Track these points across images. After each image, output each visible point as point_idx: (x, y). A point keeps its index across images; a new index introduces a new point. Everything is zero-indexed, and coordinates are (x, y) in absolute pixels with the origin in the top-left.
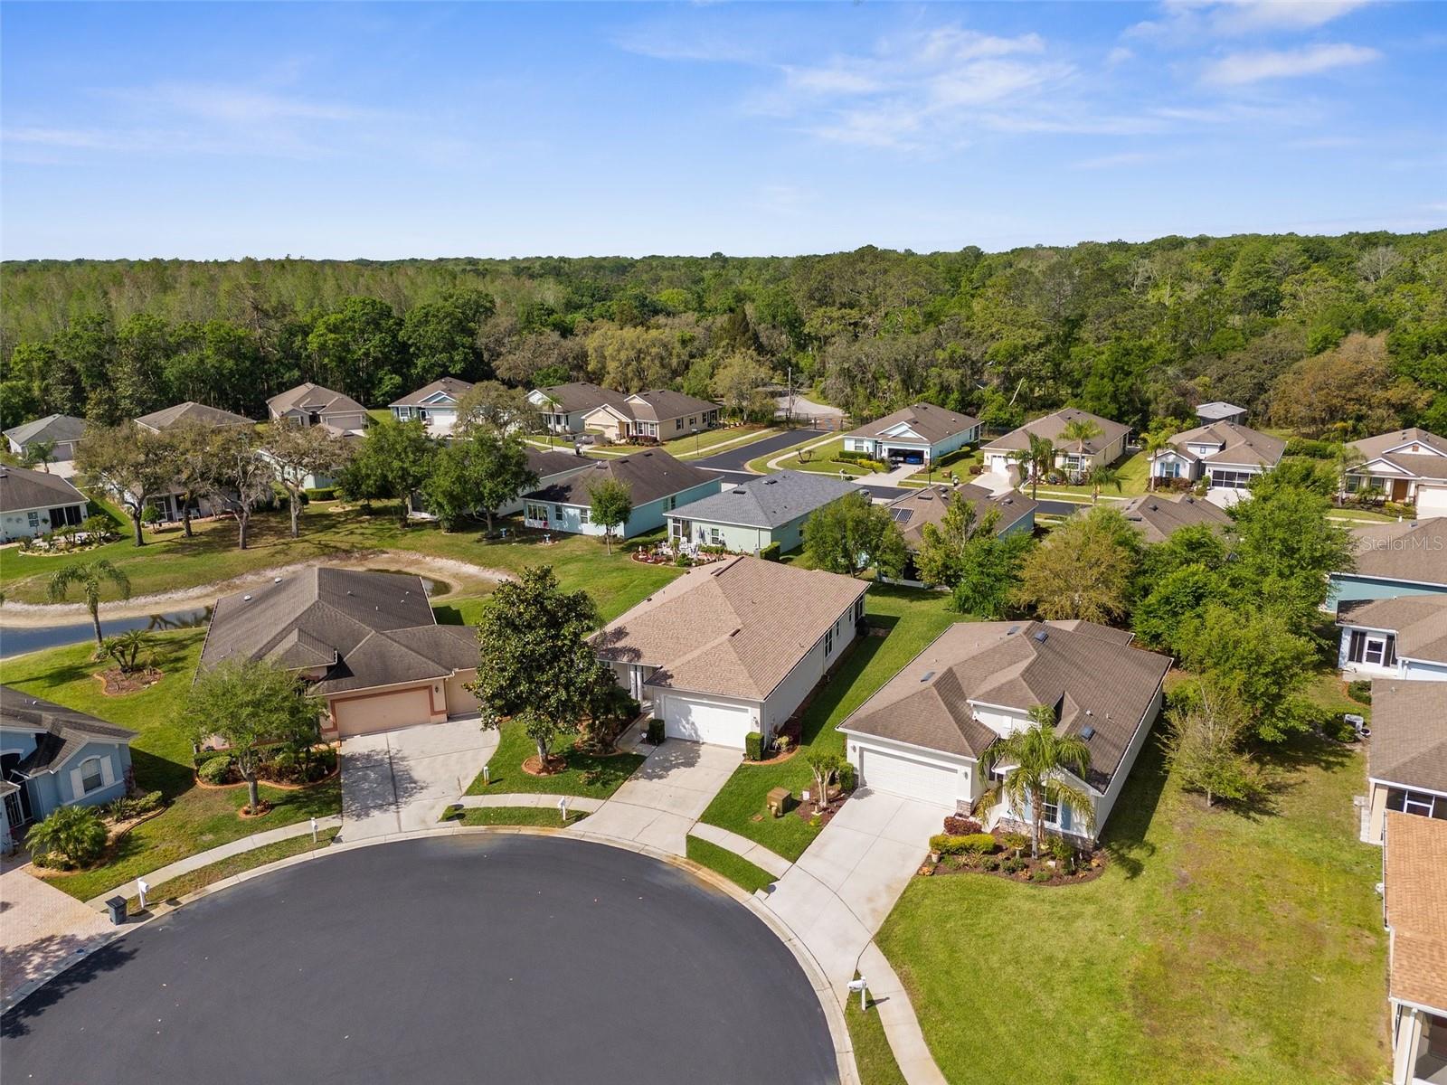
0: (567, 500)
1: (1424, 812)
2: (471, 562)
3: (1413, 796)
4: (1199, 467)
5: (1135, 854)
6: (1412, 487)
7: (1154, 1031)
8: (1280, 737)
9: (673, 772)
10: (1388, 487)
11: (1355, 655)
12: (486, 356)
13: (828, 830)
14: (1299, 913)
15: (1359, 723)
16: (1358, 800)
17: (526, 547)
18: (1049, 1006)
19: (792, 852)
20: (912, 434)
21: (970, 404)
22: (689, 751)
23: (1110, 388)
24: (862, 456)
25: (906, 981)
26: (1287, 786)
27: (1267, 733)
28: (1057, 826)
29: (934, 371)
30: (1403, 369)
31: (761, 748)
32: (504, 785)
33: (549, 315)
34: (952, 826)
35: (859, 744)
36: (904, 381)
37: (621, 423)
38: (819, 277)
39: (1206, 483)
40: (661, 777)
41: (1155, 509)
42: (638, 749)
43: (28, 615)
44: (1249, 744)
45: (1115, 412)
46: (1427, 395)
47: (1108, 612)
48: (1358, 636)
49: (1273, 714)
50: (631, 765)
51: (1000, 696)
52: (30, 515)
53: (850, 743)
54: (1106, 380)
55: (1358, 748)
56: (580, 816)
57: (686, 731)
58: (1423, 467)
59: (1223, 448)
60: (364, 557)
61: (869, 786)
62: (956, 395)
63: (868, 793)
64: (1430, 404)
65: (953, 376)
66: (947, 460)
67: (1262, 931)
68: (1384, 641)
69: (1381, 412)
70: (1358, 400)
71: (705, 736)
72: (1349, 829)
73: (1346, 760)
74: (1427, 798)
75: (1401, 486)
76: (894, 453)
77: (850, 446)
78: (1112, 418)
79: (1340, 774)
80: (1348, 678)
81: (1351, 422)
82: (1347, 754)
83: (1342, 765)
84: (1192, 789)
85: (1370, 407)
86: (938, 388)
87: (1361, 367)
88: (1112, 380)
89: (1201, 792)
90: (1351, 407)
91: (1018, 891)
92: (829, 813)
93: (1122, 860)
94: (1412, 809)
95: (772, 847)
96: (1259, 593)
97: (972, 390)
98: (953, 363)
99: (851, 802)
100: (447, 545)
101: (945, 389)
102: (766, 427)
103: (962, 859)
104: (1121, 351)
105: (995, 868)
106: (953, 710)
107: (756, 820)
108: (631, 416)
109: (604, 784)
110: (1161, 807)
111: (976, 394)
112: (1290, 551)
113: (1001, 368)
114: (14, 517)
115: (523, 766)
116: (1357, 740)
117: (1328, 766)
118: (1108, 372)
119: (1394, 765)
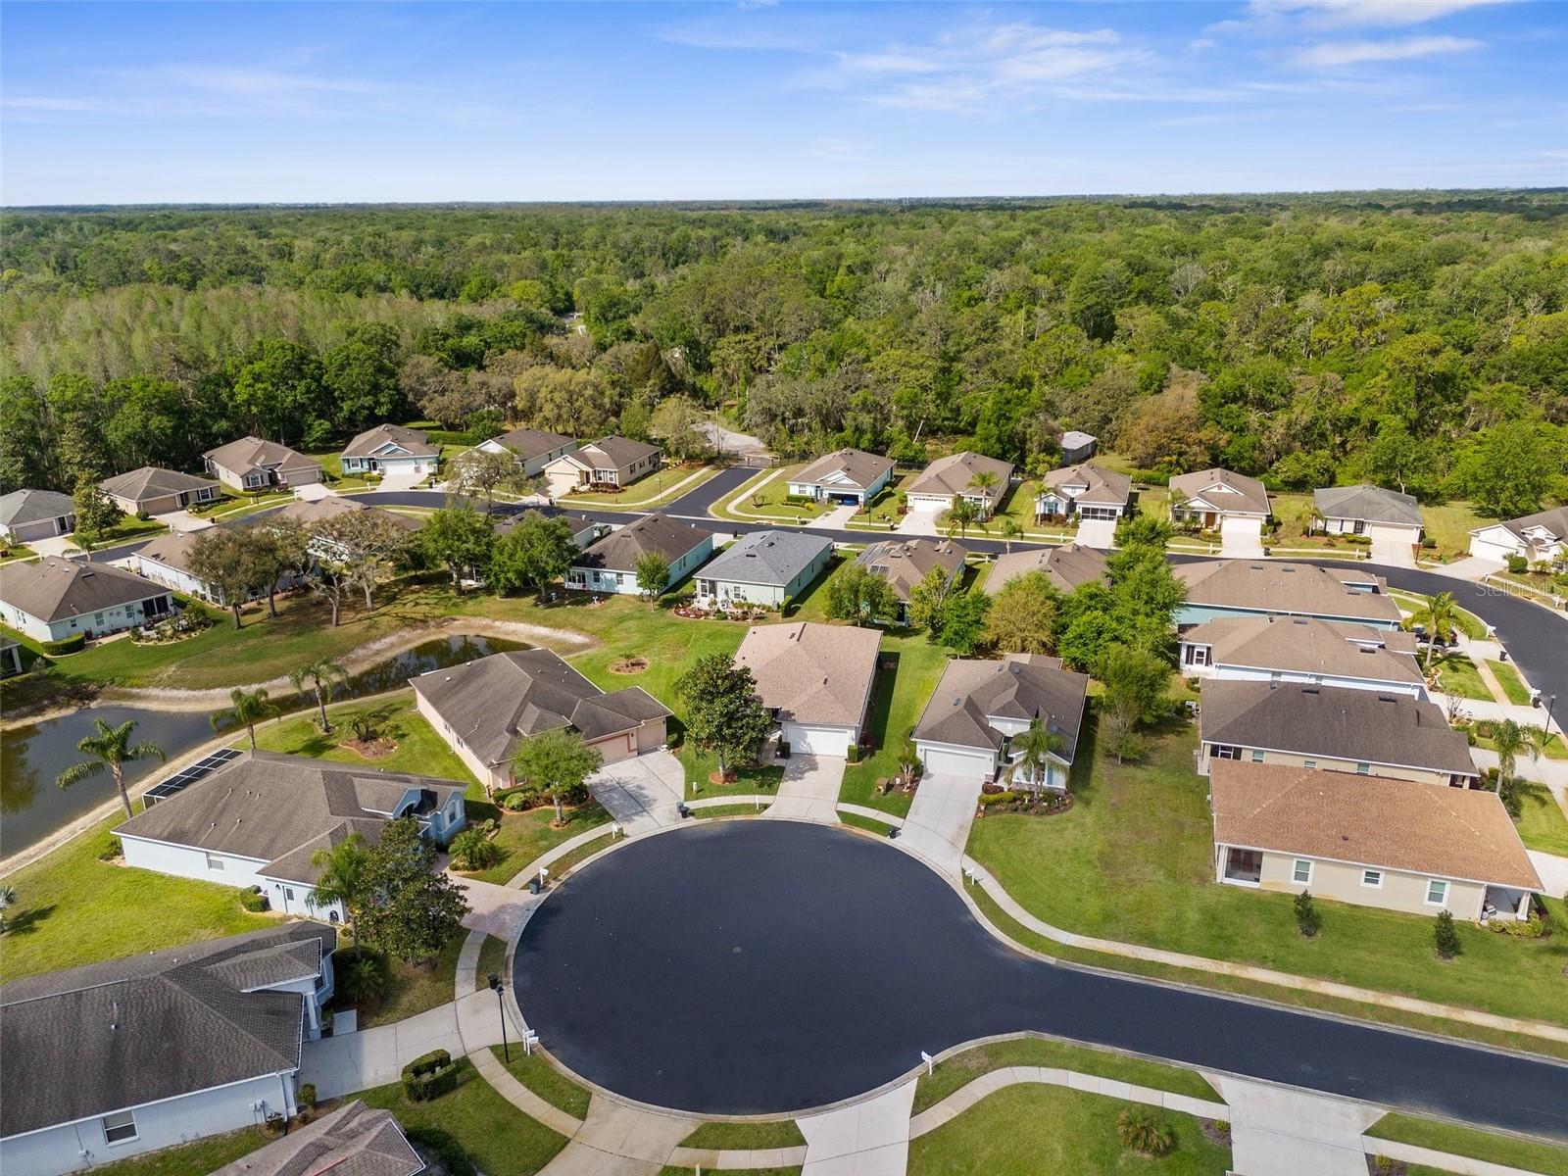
0: (604, 566)
1: (1228, 756)
2: (539, 624)
3: (1223, 748)
4: (1072, 505)
5: (1086, 794)
6: (1218, 518)
7: (1112, 876)
8: (1154, 720)
9: (806, 775)
10: (1203, 518)
11: (1189, 661)
12: (411, 397)
13: (916, 800)
14: (1171, 815)
15: (1194, 706)
16: (1195, 752)
17: (580, 608)
18: (1062, 872)
19: (902, 813)
20: (847, 481)
21: (881, 443)
22: (810, 763)
23: (995, 431)
24: (807, 500)
25: (988, 869)
26: (1159, 748)
27: (1148, 719)
28: (1045, 784)
29: (849, 415)
30: (1210, 415)
31: (857, 754)
32: (707, 793)
33: (445, 340)
34: (987, 789)
35: (924, 747)
36: (822, 422)
37: (581, 471)
38: (713, 301)
39: (1077, 518)
40: (801, 779)
41: (1058, 561)
42: (778, 762)
43: (198, 700)
44: (1140, 726)
45: (1000, 452)
46: (1226, 436)
47: (1044, 645)
48: (1191, 648)
49: (1150, 708)
50: (778, 773)
51: (1005, 712)
52: (128, 608)
53: (919, 747)
54: (992, 424)
55: (1193, 721)
56: (766, 807)
57: (803, 748)
58: (1226, 503)
59: (1088, 489)
60: (439, 626)
61: (930, 771)
62: (869, 436)
63: (930, 776)
64: (1229, 442)
65: (866, 420)
66: (876, 500)
67: (1155, 825)
68: (1205, 651)
69: (1196, 449)
70: (1180, 440)
71: (816, 750)
72: (1192, 766)
73: (1188, 730)
74: (1229, 748)
75: (1211, 518)
76: (833, 497)
77: (794, 491)
78: (997, 458)
79: (1186, 739)
80: (1186, 675)
81: (1175, 457)
82: (1189, 726)
83: (1186, 732)
84: (1109, 755)
85: (1188, 445)
86: (853, 429)
87: (1181, 414)
88: (997, 425)
89: (1116, 756)
90: (1174, 446)
91: (1031, 821)
92: (913, 789)
93: (1081, 798)
94: (1223, 755)
95: (888, 812)
96: (1134, 627)
97: (882, 432)
98: (865, 407)
99: (922, 782)
100: (510, 610)
101: (858, 430)
102: (704, 465)
103: (998, 807)
104: (1003, 401)
105: (1016, 810)
106: (978, 722)
107: (872, 797)
108: (589, 464)
109: (770, 786)
110: (1095, 767)
111: (886, 434)
112: (1151, 600)
113: (905, 412)
114: (115, 611)
115: (710, 780)
116: (1193, 716)
117: (1179, 734)
118: (993, 419)
119: (1214, 732)
